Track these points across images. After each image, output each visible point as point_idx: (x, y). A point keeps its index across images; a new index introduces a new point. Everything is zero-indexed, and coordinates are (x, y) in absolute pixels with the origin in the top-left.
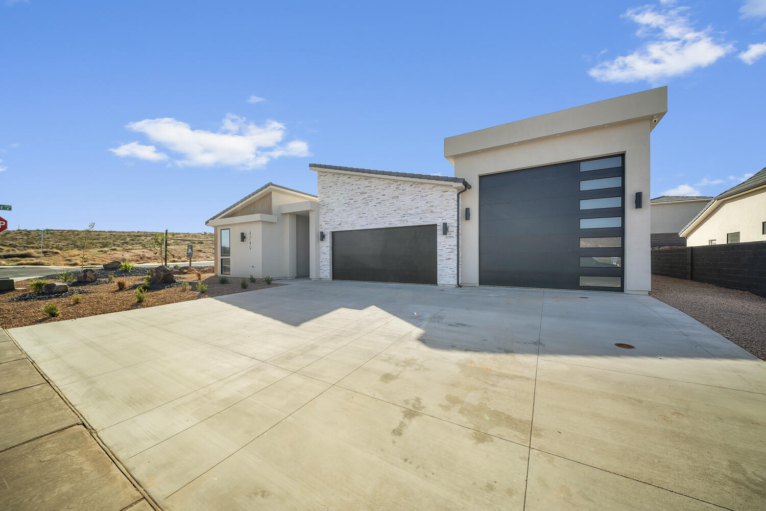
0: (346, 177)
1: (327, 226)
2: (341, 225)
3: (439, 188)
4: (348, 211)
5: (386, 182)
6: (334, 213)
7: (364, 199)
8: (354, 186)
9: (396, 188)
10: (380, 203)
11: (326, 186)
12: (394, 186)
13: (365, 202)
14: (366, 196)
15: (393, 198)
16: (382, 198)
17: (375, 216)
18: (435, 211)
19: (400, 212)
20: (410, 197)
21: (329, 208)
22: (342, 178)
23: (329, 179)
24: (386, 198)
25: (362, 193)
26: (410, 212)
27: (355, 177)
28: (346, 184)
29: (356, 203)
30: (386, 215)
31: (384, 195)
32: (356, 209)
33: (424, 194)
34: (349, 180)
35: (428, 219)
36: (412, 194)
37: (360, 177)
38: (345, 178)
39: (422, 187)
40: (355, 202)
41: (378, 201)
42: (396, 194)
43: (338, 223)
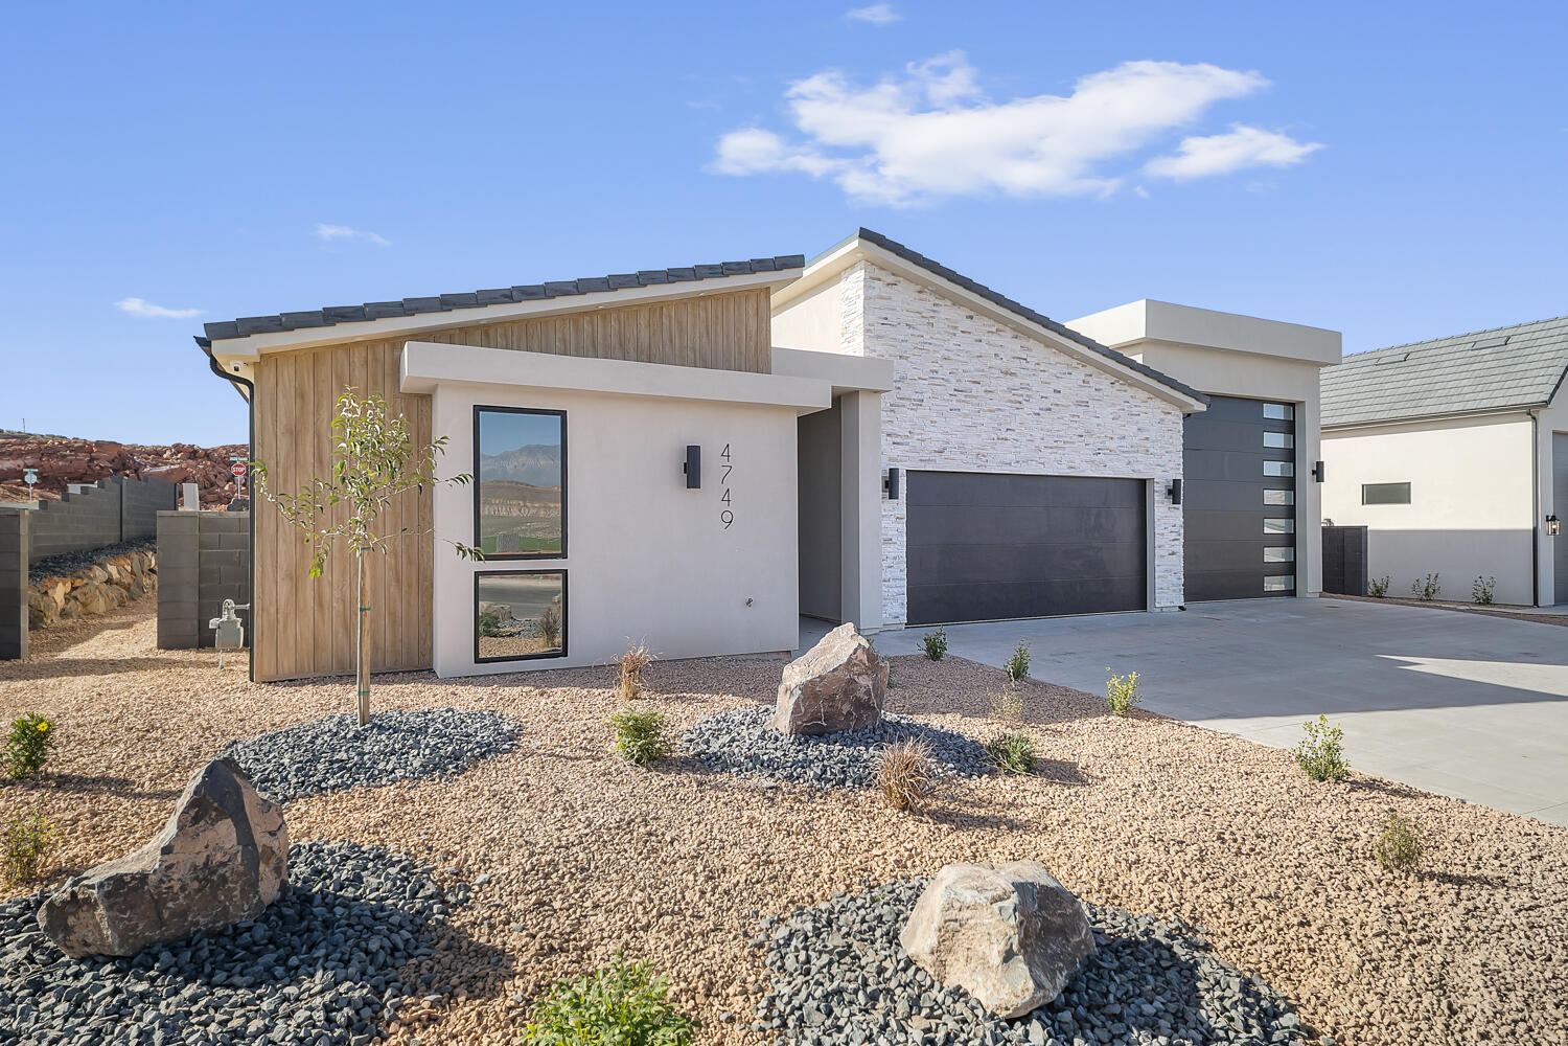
0: (961, 313)
1: (897, 451)
2: (946, 454)
3: (1158, 403)
4: (966, 416)
5: (1064, 358)
6: (921, 412)
7: (1010, 390)
8: (983, 348)
9: (1084, 382)
10: (1050, 409)
11: (893, 319)
12: (1079, 374)
13: (1014, 398)
14: (1016, 382)
15: (1079, 404)
16: (1054, 398)
17: (1038, 442)
18: (1151, 450)
19: (1091, 440)
20: (1111, 410)
21: (902, 393)
22: (948, 312)
23: (904, 298)
24: (1064, 402)
25: (1007, 373)
26: (1108, 444)
27: (986, 321)
28: (959, 333)
29: (989, 395)
30: (1061, 444)
31: (1059, 392)
32: (989, 414)
33: (1135, 410)
34: (966, 325)
35: (1141, 467)
36: (1114, 405)
37: (1001, 327)
38: (958, 314)
39: (1131, 391)
40: (986, 391)
41: (1046, 404)
42: (1084, 394)
43: (936, 446)
